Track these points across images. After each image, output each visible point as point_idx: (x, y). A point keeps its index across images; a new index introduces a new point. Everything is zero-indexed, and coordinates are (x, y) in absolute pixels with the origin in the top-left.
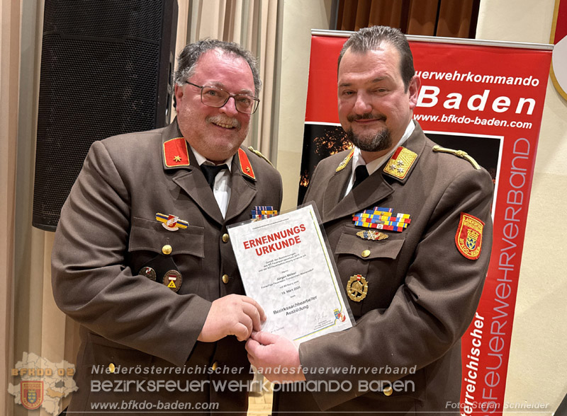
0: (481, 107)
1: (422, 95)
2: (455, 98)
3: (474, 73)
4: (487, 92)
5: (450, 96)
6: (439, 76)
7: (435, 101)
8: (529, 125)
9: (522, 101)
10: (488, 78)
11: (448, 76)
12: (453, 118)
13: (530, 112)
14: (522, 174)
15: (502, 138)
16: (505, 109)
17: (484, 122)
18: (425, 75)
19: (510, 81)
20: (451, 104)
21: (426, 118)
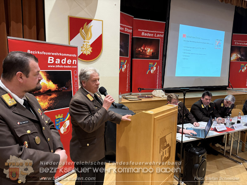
0: (65, 63)
1: (49, 60)
2: (58, 60)
3: (62, 53)
4: (65, 58)
5: (57, 60)
6: (53, 54)
7: (53, 62)
8: (76, 67)
9: (74, 61)
10: (65, 55)
11: (55, 54)
12: (58, 66)
13: (76, 63)
14: (77, 79)
15: (71, 71)
16: (70, 63)
17: (66, 67)
18: (49, 54)
19: (70, 55)
20: (58, 62)
21: (51, 66)
